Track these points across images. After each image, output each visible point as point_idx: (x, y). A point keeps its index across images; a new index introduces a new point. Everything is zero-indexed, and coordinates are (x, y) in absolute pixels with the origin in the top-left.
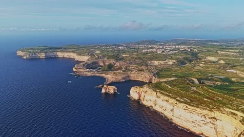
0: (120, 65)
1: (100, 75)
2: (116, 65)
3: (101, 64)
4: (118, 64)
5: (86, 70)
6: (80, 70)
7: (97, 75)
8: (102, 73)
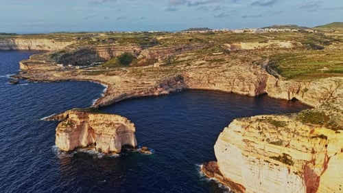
0: (151, 54)
1: (88, 77)
2: (140, 56)
3: (104, 54)
4: (146, 53)
5: (53, 68)
6: (37, 67)
7: (82, 77)
8: (97, 73)
